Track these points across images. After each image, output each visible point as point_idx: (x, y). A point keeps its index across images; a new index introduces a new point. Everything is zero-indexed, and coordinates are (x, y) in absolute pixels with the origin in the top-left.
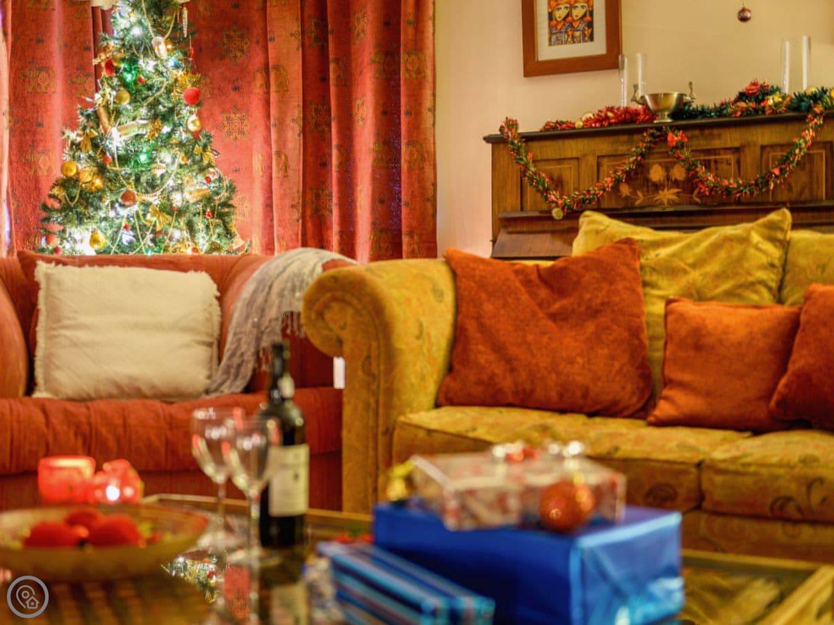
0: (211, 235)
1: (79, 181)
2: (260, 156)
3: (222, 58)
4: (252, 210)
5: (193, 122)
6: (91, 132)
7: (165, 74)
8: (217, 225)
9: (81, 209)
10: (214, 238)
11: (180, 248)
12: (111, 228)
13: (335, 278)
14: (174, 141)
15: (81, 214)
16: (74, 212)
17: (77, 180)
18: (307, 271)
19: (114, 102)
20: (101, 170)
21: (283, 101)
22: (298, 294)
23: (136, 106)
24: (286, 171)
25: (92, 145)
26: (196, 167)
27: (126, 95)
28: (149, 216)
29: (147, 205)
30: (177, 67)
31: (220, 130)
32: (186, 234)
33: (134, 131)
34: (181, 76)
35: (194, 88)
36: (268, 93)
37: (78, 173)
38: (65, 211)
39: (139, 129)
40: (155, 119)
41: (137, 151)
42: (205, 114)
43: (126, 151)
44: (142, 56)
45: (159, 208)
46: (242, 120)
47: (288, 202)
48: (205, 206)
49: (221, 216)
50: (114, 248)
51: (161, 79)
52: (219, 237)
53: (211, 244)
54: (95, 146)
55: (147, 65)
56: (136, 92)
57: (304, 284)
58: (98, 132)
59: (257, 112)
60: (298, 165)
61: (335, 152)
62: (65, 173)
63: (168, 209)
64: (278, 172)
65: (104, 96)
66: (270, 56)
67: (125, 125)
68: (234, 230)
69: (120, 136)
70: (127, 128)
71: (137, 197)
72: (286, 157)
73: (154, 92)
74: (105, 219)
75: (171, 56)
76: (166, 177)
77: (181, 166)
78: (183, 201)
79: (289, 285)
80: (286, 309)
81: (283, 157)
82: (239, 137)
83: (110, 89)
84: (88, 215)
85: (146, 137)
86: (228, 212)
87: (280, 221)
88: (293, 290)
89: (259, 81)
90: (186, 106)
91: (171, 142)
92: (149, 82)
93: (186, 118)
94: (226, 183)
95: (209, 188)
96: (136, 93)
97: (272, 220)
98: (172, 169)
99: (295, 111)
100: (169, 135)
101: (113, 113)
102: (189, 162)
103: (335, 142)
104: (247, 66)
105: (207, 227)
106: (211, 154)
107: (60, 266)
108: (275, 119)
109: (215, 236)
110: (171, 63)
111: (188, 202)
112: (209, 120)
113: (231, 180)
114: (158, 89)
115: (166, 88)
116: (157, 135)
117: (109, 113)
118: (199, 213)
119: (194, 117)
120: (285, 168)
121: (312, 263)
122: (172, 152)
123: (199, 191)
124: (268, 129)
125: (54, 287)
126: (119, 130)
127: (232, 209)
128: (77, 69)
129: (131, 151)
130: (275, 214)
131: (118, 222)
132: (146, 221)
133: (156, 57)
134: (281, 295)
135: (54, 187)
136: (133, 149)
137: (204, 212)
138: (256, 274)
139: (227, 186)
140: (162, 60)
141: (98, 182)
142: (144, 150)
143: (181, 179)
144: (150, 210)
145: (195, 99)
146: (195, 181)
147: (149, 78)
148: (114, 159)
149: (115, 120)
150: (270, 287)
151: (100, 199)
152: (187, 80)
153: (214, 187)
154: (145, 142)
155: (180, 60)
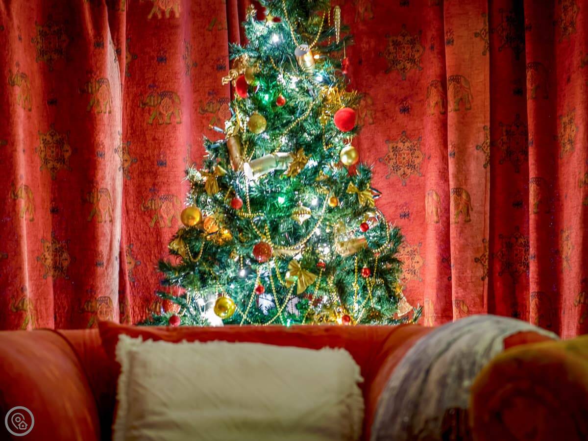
0: (369, 299)
1: (203, 232)
2: (435, 196)
3: (387, 71)
4: (424, 265)
5: (347, 153)
6: (217, 169)
7: (311, 92)
8: (376, 286)
9: (205, 268)
10: (373, 303)
11: (327, 317)
12: (242, 292)
13: (518, 361)
14: (322, 178)
15: (205, 273)
16: (197, 271)
17: (202, 231)
18: (480, 348)
19: (248, 131)
20: (230, 218)
21: (464, 123)
22: (467, 383)
23: (274, 135)
24: (468, 214)
25: (219, 186)
26: (349, 210)
27: (262, 121)
28: (288, 275)
29: (286, 260)
30: (326, 82)
31: (384, 164)
32: (336, 299)
33: (272, 167)
34: (331, 94)
35: (348, 109)
36: (445, 113)
37: (201, 222)
38: (184, 270)
39: (277, 164)
40: (298, 149)
41: (275, 192)
42: (365, 145)
43: (262, 192)
44: (281, 70)
45: (301, 265)
46: (412, 150)
47: (470, 254)
48: (361, 261)
49: (382, 274)
50: (245, 317)
51: (307, 99)
52: (379, 301)
53: (369, 310)
54: (223, 187)
55: (289, 82)
56: (275, 116)
57: (476, 369)
58: (227, 170)
59: (431, 140)
60: (484, 206)
61: (532, 188)
62: (186, 222)
63: (312, 265)
64: (457, 215)
65: (235, 123)
66: (447, 64)
67: (261, 158)
68: (398, 291)
69: (254, 174)
70: (262, 162)
71: (273, 251)
72: (468, 196)
73: (297, 115)
74: (235, 279)
75: (320, 69)
76: (312, 225)
77: (330, 210)
78: (332, 254)
79: (454, 369)
80: (449, 404)
81: (464, 196)
82: (409, 172)
83: (242, 115)
84: (214, 275)
85: (285, 173)
86: (391, 269)
87: (459, 279)
88: (460, 376)
89: (434, 98)
90: (339, 132)
91: (317, 179)
92: (292, 104)
93: (338, 148)
94: (390, 231)
95: (368, 238)
96: (274, 119)
97: (450, 279)
98: (320, 213)
99: (480, 135)
100: (316, 170)
101: (246, 144)
102: (341, 205)
103: (532, 174)
104: (419, 80)
105: (364, 288)
106: (370, 194)
107: (150, 342)
108: (454, 146)
109: (375, 300)
110: (319, 78)
111: (339, 256)
112: (370, 151)
113: (396, 228)
114: (303, 111)
115: (312, 109)
116: (299, 171)
117: (242, 145)
118: (354, 271)
119: (348, 147)
120: (467, 210)
121: (488, 337)
122: (318, 191)
123: (353, 241)
124: (445, 160)
125: (138, 370)
126: (252, 166)
127: (396, 265)
128: (209, 94)
129: (267, 192)
130: (453, 271)
131: (250, 282)
132: (285, 281)
133: (301, 71)
134: (442, 383)
135: (173, 240)
136: (269, 190)
137: (360, 269)
138: (411, 353)
139: (390, 235)
140: (307, 75)
141: (226, 233)
142: (284, 191)
143: (331, 227)
144: (290, 267)
145: (349, 124)
146: (350, 229)
147: (291, 98)
148: (245, 202)
149: (249, 153)
150: (428, 372)
151: (229, 253)
152: (339, 99)
153: (374, 237)
154: (284, 180)
155: (330, 73)
